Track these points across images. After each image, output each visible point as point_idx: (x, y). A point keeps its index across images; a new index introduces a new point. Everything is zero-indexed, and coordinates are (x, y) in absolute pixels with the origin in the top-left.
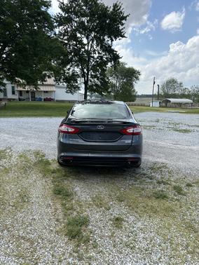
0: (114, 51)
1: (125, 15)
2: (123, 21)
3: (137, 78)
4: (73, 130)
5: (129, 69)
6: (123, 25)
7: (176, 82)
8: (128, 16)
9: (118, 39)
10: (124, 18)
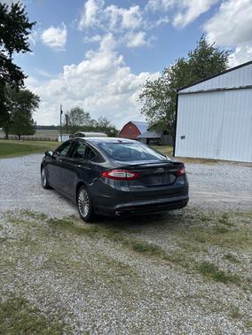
0: (15, 66)
1: (30, 22)
2: (27, 30)
3: (36, 105)
4: (133, 175)
5: (27, 92)
6: (27, 34)
7: (82, 112)
8: (33, 24)
9: (21, 52)
10: (30, 26)
